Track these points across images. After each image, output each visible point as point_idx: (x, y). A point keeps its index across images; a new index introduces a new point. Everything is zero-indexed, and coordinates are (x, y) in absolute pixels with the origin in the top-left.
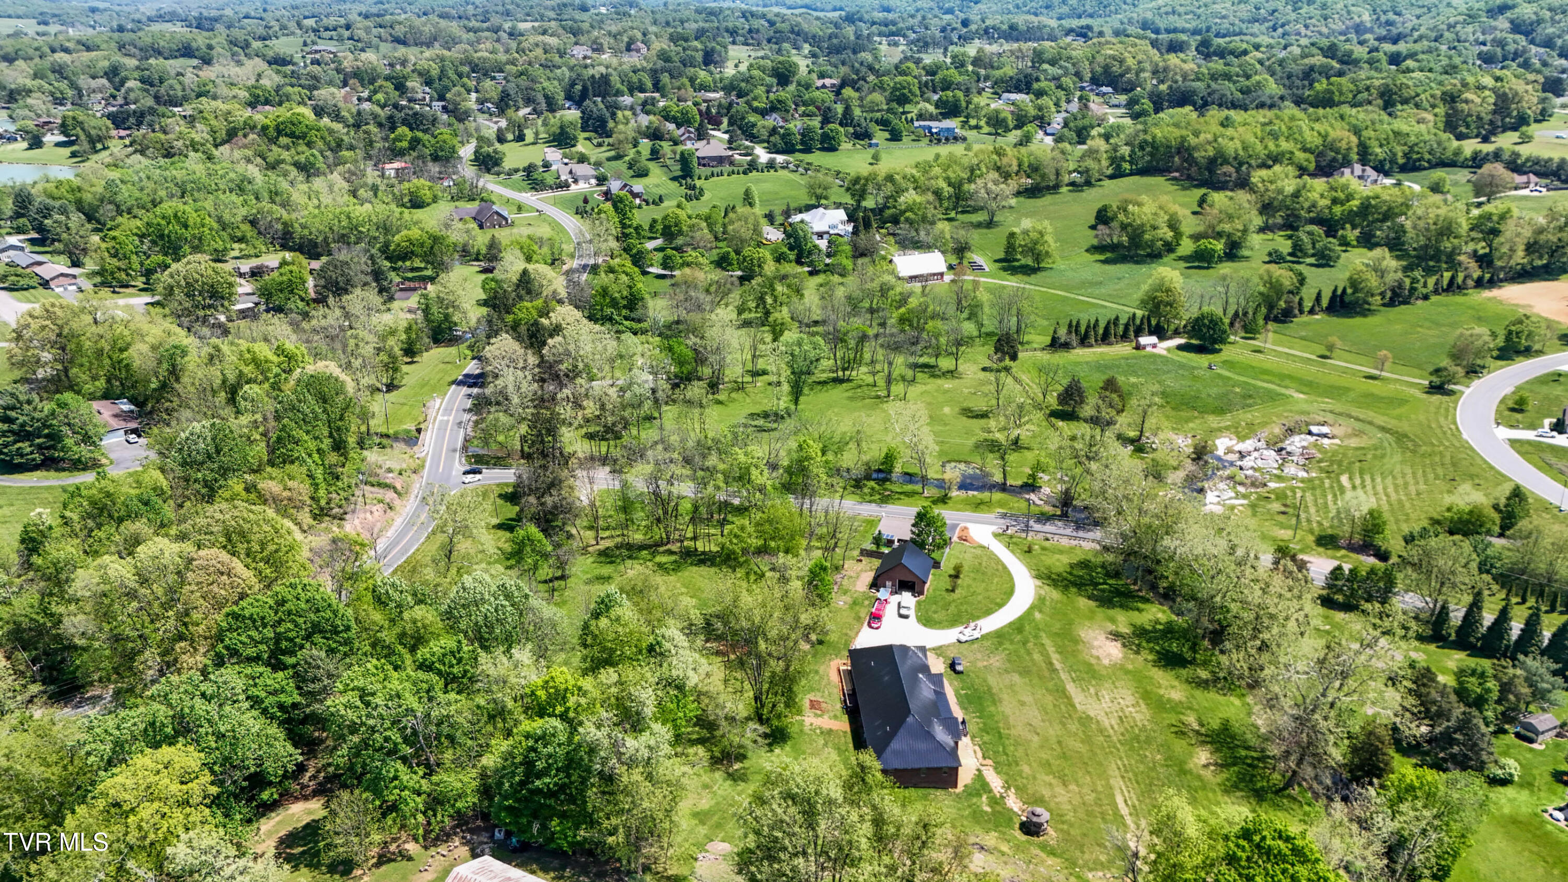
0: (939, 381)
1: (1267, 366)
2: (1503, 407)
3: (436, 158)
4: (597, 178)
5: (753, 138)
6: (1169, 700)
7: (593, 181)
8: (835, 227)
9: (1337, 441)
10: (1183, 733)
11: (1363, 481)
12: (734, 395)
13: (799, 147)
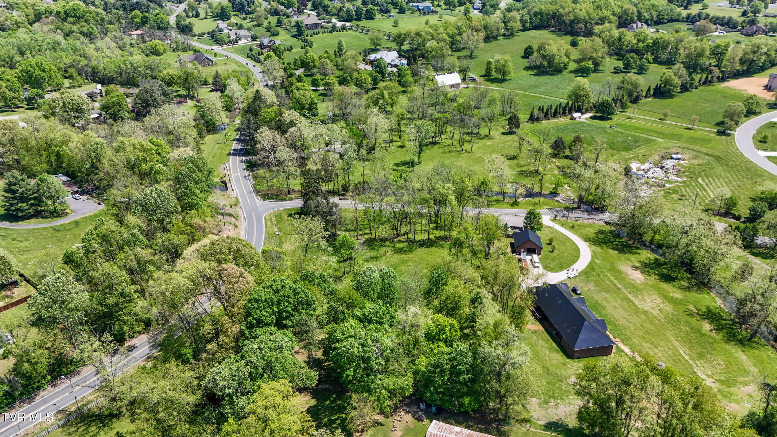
0: (484, 141)
1: (637, 125)
2: (755, 141)
3: (160, 28)
4: (252, 37)
5: (329, 13)
6: (677, 299)
7: (250, 39)
8: (394, 61)
9: (686, 162)
10: (692, 315)
11: (710, 181)
13: (355, 18)
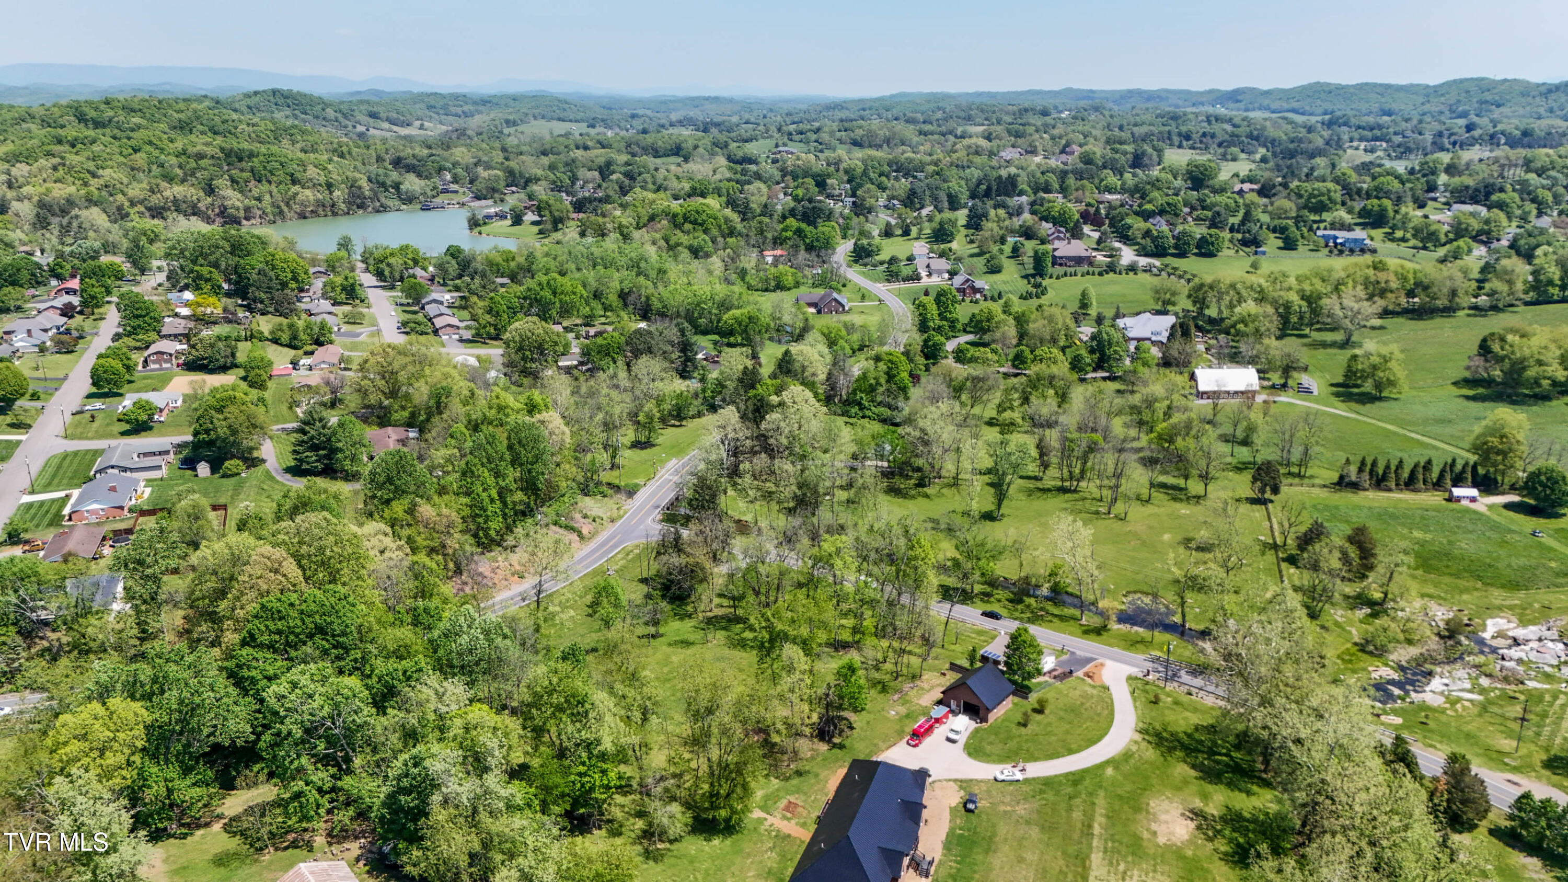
0: (1179, 506)
3: (810, 248)
4: (950, 273)
5: (1126, 239)
7: (945, 275)
8: (1158, 334)
12: (945, 491)
13: (1172, 251)
